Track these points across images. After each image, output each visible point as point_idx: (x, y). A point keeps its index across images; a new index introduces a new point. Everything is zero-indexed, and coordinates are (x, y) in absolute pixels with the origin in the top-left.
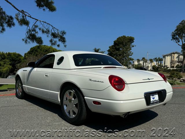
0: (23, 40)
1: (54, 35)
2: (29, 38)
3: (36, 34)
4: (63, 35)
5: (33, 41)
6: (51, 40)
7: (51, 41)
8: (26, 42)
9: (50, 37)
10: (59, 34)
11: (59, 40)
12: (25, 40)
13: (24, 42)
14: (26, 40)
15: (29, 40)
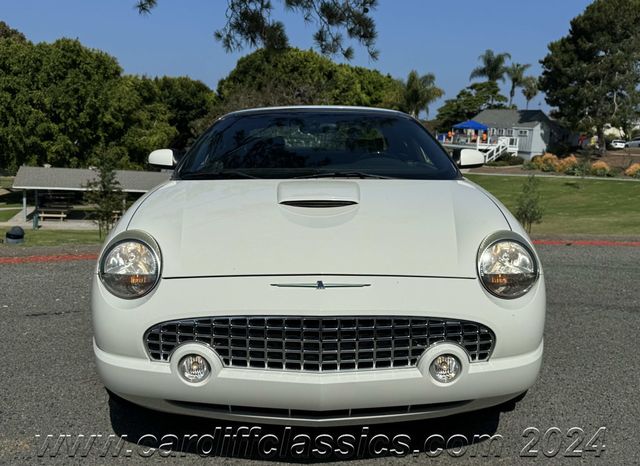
0: (219, 36)
1: (331, 14)
2: (238, 27)
3: (265, 14)
4: (366, 10)
5: (253, 41)
6: (321, 32)
7: (320, 37)
8: (227, 43)
9: (317, 22)
10: (349, 9)
11: (351, 32)
12: (225, 36)
13: (221, 42)
14: (229, 36)
15: (238, 37)
